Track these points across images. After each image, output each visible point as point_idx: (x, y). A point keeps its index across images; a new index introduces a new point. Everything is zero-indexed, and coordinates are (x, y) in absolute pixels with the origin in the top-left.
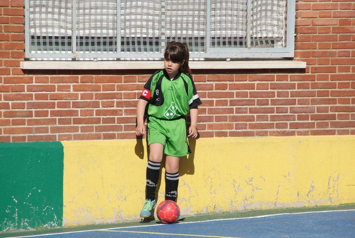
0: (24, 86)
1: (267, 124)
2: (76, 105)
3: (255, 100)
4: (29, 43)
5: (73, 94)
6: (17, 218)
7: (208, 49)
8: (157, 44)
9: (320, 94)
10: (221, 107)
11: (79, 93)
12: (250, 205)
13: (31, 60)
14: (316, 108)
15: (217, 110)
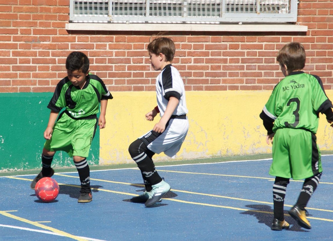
0: (68, 44)
1: (273, 79)
2: (110, 61)
3: (262, 59)
4: (73, 8)
5: (109, 52)
6: (62, 156)
7: (223, 13)
8: (180, 9)
9: (319, 54)
10: (233, 64)
11: (114, 51)
12: (257, 149)
13: (74, 22)
14: (315, 66)
15: (230, 67)
